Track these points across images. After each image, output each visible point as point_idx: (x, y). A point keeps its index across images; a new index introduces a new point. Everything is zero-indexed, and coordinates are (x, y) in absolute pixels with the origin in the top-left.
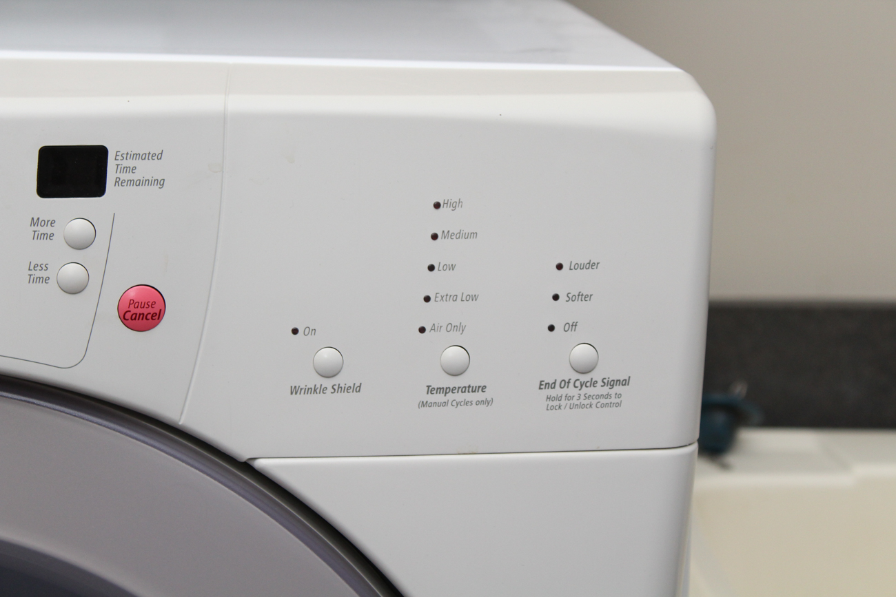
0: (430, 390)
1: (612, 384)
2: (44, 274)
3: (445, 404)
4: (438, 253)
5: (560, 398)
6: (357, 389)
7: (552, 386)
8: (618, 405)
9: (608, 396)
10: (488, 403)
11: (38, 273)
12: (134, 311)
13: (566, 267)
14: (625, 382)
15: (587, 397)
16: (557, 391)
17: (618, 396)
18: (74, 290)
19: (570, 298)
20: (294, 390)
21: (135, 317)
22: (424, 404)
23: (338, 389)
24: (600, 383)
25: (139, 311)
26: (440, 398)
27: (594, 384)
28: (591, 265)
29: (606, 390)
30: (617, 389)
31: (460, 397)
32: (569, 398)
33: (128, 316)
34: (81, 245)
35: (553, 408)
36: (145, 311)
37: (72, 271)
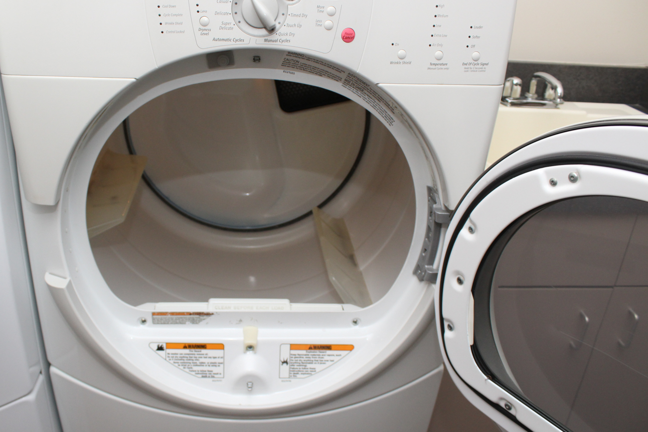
0: (431, 64)
1: (483, 65)
2: (320, 24)
3: (435, 69)
4: (435, 21)
5: (468, 68)
6: (410, 63)
7: (466, 64)
8: (484, 71)
9: (482, 68)
10: (447, 69)
11: (319, 23)
12: (346, 36)
13: (473, 27)
14: (487, 64)
15: (476, 68)
16: (468, 66)
17: (485, 68)
18: (329, 29)
19: (474, 37)
20: (391, 63)
21: (346, 38)
22: (429, 68)
23: (404, 63)
24: (480, 64)
25: (348, 36)
26: (433, 67)
27: (478, 64)
28: (480, 27)
29: (481, 66)
30: (485, 66)
31: (439, 67)
32: (471, 68)
33: (344, 37)
34: (331, 15)
35: (466, 71)
36: (350, 36)
37: (328, 23)
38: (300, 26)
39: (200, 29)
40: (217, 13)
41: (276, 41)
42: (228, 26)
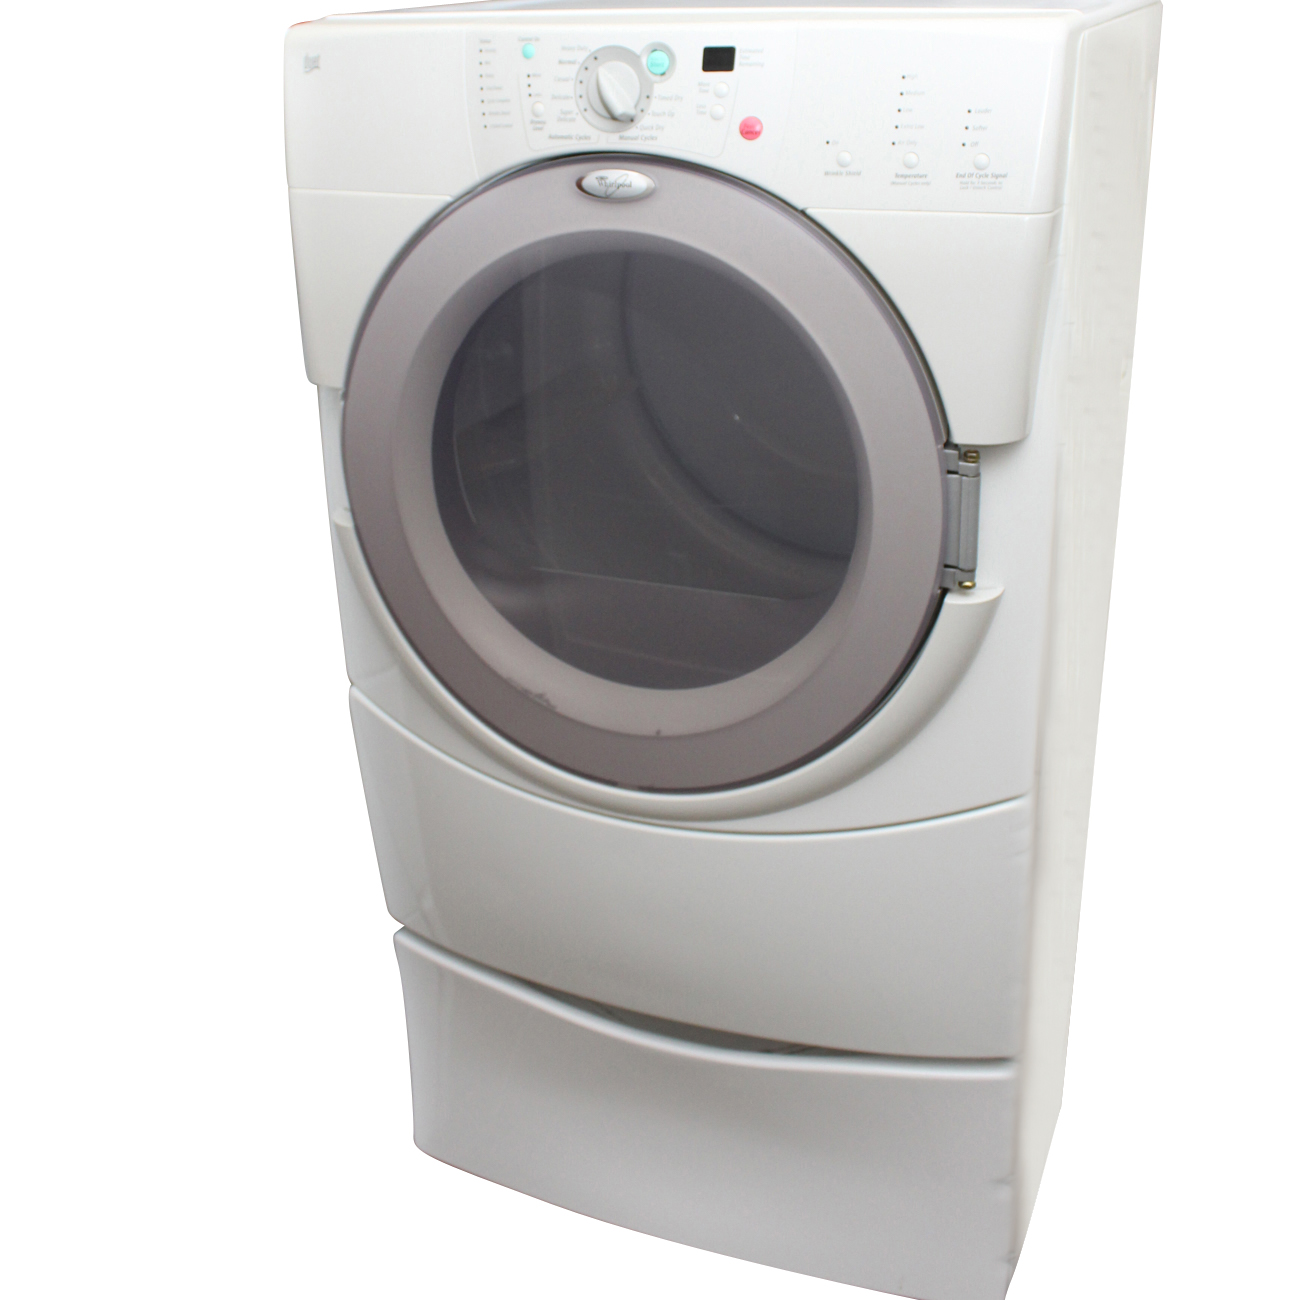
0: (897, 176)
1: (997, 177)
2: (704, 110)
3: (905, 184)
5: (967, 183)
6: (859, 174)
7: (964, 176)
8: (1000, 188)
9: (995, 183)
10: (928, 184)
11: (701, 110)
13: (973, 112)
14: (1005, 176)
15: (983, 183)
16: (966, 179)
17: (1000, 183)
18: (718, 119)
19: (975, 129)
20: (827, 174)
21: (747, 133)
22: (893, 183)
23: (849, 174)
24: (990, 176)
25: (749, 130)
26: (901, 180)
27: (987, 176)
28: (987, 111)
29: (994, 180)
30: (1000, 179)
31: (913, 180)
32: (972, 183)
33: (744, 132)
34: (722, 96)
35: (963, 188)
36: (752, 130)
37: (717, 109)
38: (672, 115)
39: (532, 122)
40: (554, 97)
41: (636, 138)
42: (569, 116)
